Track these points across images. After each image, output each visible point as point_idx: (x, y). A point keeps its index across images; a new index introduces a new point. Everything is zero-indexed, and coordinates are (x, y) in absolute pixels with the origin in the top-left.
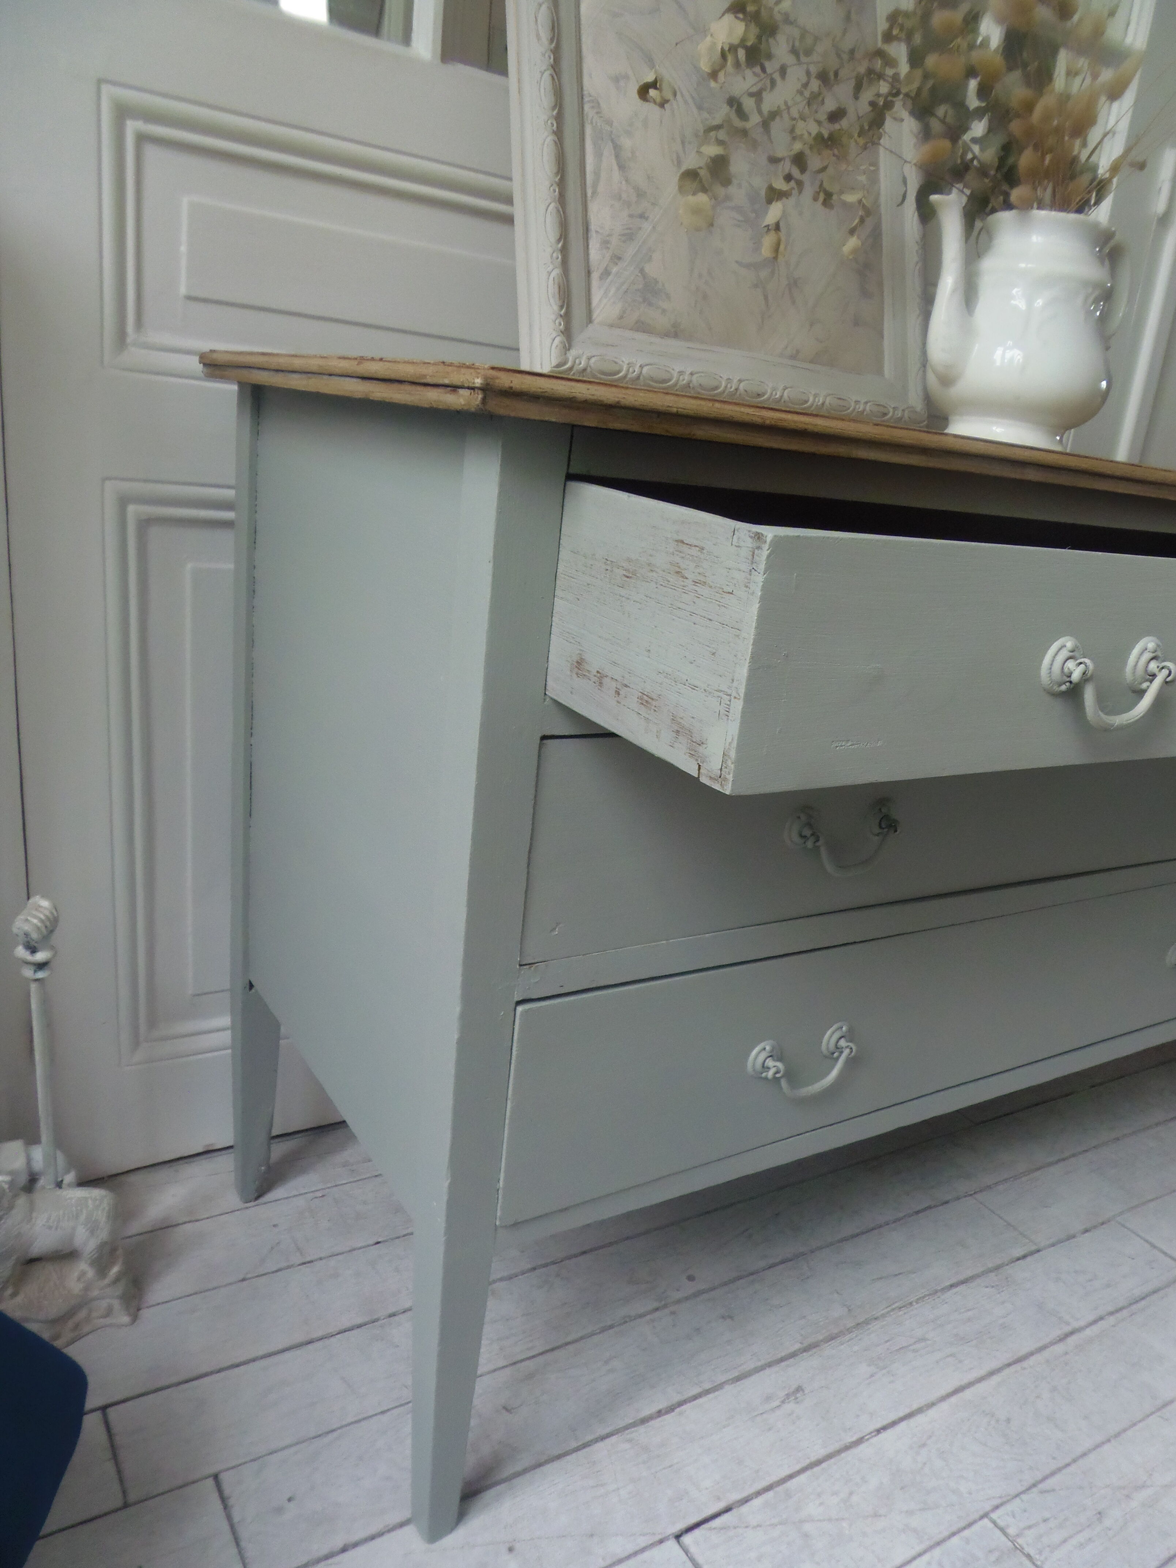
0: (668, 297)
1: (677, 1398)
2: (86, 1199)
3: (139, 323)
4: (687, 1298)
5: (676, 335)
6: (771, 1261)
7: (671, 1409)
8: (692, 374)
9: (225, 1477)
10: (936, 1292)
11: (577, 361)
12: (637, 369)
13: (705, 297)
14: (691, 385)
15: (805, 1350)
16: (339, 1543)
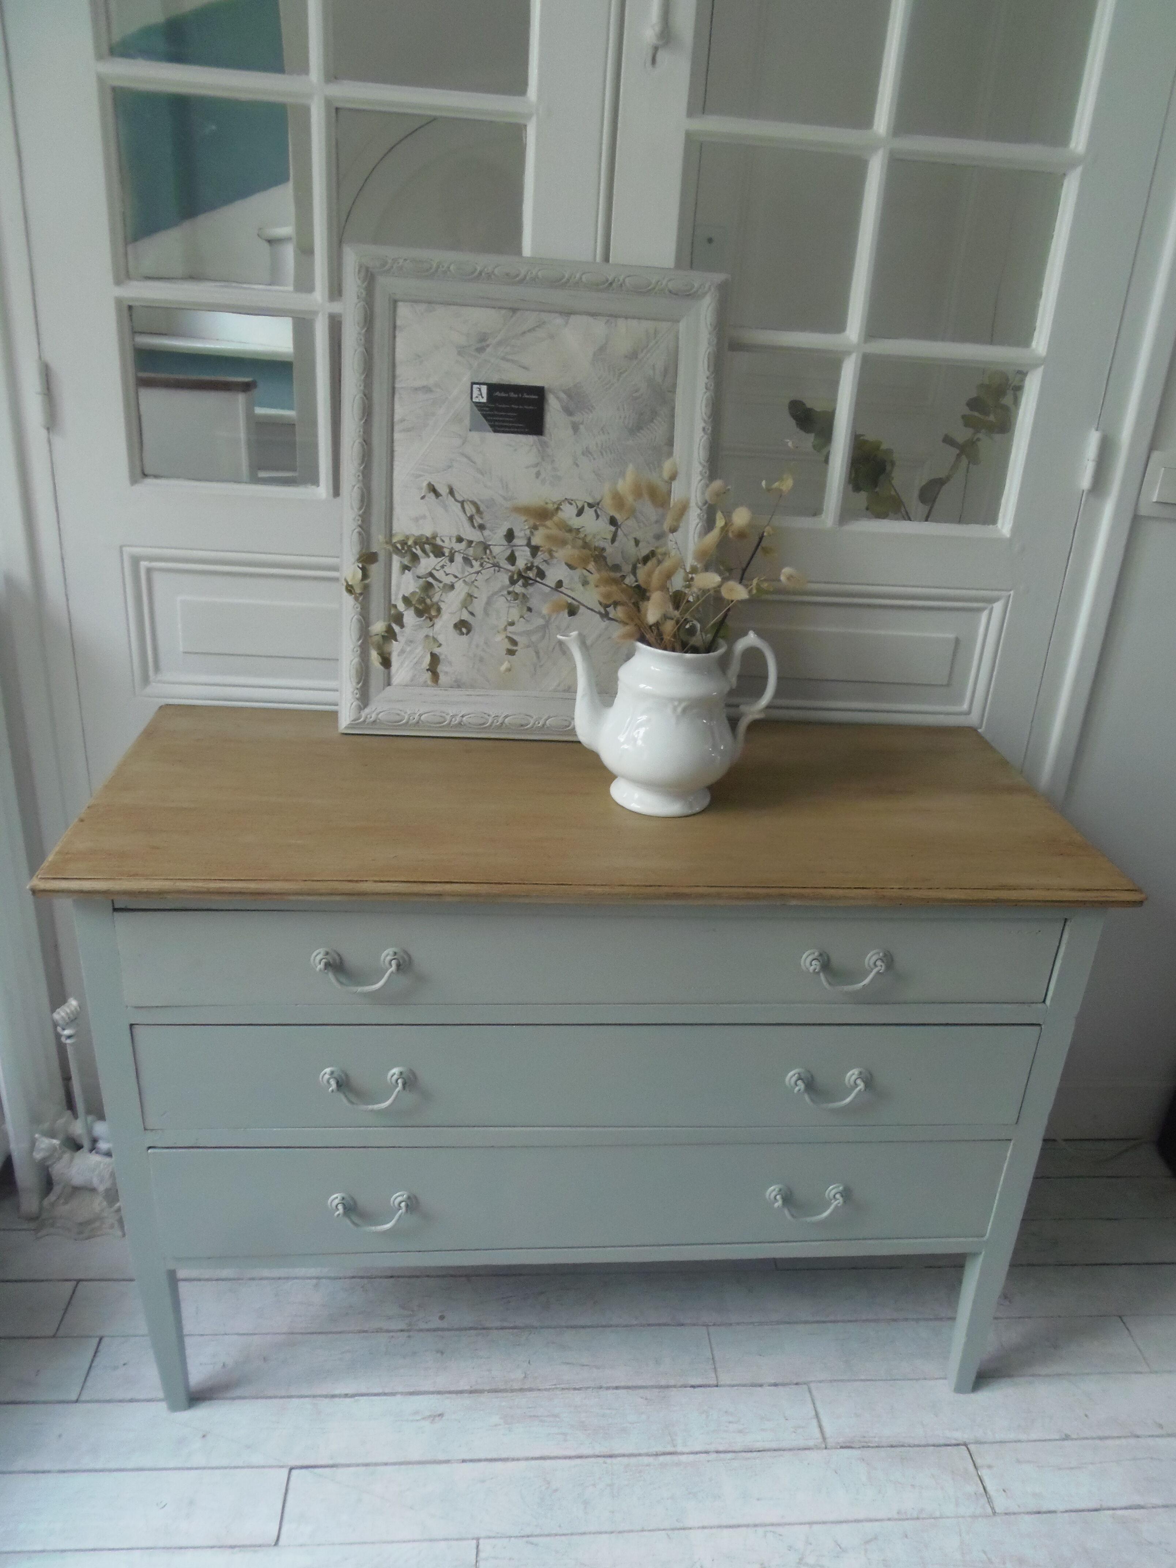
0: (450, 663)
1: (364, 1391)
2: (100, 1163)
3: (157, 668)
4: (428, 1330)
5: (459, 687)
6: (505, 1324)
7: (353, 1396)
8: (463, 716)
9: (105, 1341)
10: (601, 1388)
11: (369, 716)
12: (416, 717)
13: (481, 660)
14: (462, 724)
15: (471, 1392)
16: (129, 1397)
